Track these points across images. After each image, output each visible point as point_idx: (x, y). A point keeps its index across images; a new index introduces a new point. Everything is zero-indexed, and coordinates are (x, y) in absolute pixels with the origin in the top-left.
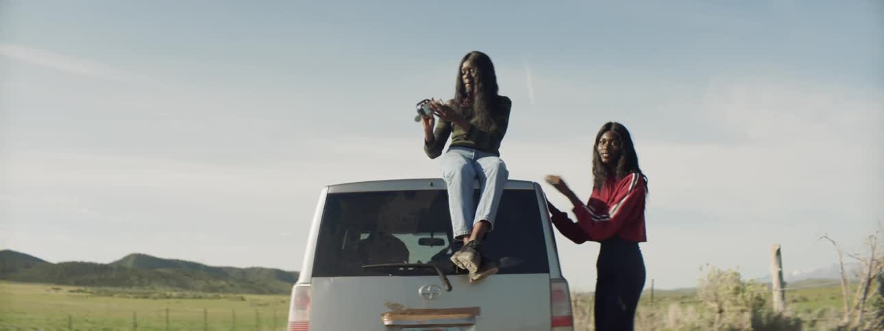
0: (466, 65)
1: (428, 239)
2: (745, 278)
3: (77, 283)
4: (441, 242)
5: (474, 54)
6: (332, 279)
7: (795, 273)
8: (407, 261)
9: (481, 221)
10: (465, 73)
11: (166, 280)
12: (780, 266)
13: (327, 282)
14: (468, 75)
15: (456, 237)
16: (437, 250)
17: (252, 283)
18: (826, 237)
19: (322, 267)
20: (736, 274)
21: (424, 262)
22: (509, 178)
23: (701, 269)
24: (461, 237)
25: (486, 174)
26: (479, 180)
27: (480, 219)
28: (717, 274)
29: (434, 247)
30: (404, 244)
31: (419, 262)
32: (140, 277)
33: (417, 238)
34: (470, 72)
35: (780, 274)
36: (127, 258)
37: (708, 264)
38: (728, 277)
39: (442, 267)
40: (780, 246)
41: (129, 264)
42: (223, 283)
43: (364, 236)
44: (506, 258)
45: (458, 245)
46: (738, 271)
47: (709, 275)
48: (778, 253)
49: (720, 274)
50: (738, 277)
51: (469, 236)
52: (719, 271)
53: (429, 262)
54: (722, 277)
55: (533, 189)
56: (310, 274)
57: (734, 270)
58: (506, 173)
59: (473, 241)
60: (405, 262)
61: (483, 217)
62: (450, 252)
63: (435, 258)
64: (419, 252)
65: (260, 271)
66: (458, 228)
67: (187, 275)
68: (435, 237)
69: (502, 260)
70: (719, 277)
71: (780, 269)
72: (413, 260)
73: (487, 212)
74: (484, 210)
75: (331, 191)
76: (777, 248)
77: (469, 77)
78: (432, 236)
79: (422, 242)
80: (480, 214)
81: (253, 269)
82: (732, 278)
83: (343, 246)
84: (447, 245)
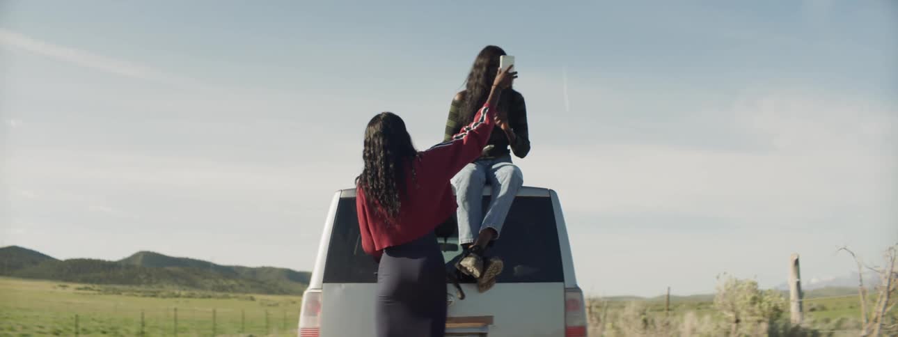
2: (763, 286)
3: (85, 281)
6: (344, 285)
7: (814, 281)
9: (488, 228)
11: (175, 278)
12: (799, 276)
13: (339, 288)
17: (262, 283)
18: (845, 248)
19: (333, 273)
20: (754, 284)
22: (524, 185)
23: (718, 278)
26: (492, 187)
27: (488, 225)
28: (734, 283)
29: (448, 253)
32: (149, 275)
35: (798, 284)
36: (136, 256)
37: (725, 273)
38: (746, 286)
40: (798, 256)
41: (138, 263)
42: (232, 282)
44: (519, 266)
46: (756, 280)
47: (726, 285)
48: (797, 262)
49: (737, 283)
50: (755, 287)
52: (736, 281)
54: (740, 286)
55: (548, 196)
56: (322, 280)
57: (752, 279)
58: (521, 180)
61: (490, 225)
65: (270, 270)
66: (464, 235)
67: (197, 274)
68: (449, 242)
69: (516, 268)
70: (735, 286)
71: (798, 280)
75: (344, 195)
76: (796, 258)
78: (446, 240)
80: (487, 221)
81: (263, 269)
82: (749, 287)
83: (355, 253)
84: (460, 251)
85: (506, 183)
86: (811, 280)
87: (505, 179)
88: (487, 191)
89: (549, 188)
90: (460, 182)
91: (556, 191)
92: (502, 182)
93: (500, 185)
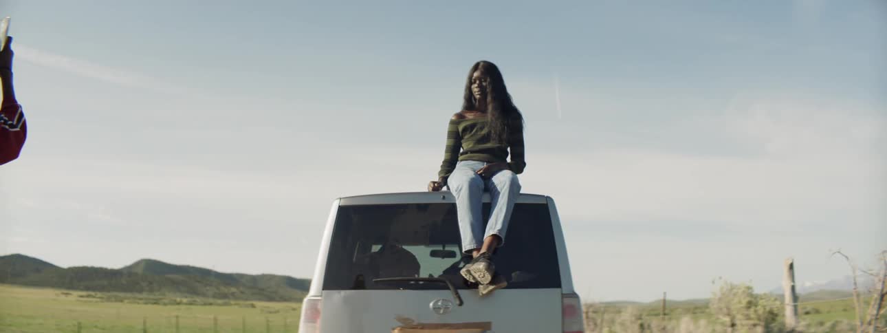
0: (476, 74)
1: (440, 251)
2: (758, 290)
3: (87, 288)
4: (452, 255)
5: (482, 64)
6: (343, 292)
7: (808, 284)
8: (418, 274)
9: (493, 235)
10: (475, 83)
11: (176, 286)
12: (793, 280)
13: (338, 296)
14: (479, 85)
15: (465, 252)
16: (448, 262)
17: (263, 290)
18: (839, 252)
19: (331, 282)
20: (749, 288)
21: (436, 276)
22: (521, 192)
23: (713, 282)
24: (470, 251)
25: (499, 188)
26: (491, 194)
27: (492, 233)
28: (729, 288)
29: (446, 259)
30: (414, 256)
31: (431, 275)
32: (151, 283)
33: (428, 250)
34: (481, 82)
35: (793, 288)
36: (137, 264)
37: (720, 278)
38: (741, 290)
39: (453, 281)
40: (793, 260)
41: (140, 270)
42: (233, 289)
43: (376, 248)
44: (518, 272)
45: (468, 258)
46: (751, 284)
47: (721, 290)
48: (791, 267)
49: (733, 287)
50: (750, 291)
51: (478, 249)
52: (731, 285)
53: (440, 276)
54: (735, 290)
55: (545, 203)
56: (321, 287)
57: (747, 283)
58: (519, 187)
59: (484, 253)
60: (416, 276)
61: (494, 232)
62: (462, 265)
63: (446, 272)
64: (430, 265)
65: (271, 278)
66: (467, 241)
67: (199, 282)
68: (448, 248)
69: (513, 274)
70: (731, 290)
71: (792, 284)
72: (424, 274)
73: (499, 226)
74: (495, 224)
75: (343, 203)
76: (790, 262)
77: (480, 86)
78: (444, 247)
79: (434, 254)
80: (491, 228)
81: (263, 276)
82: (744, 291)
83: (354, 259)
84: (458, 258)
85: (506, 190)
86: (805, 284)
87: (504, 187)
88: (486, 199)
89: (546, 195)
90: (460, 190)
91: (553, 198)
92: (501, 190)
93: (499, 193)
